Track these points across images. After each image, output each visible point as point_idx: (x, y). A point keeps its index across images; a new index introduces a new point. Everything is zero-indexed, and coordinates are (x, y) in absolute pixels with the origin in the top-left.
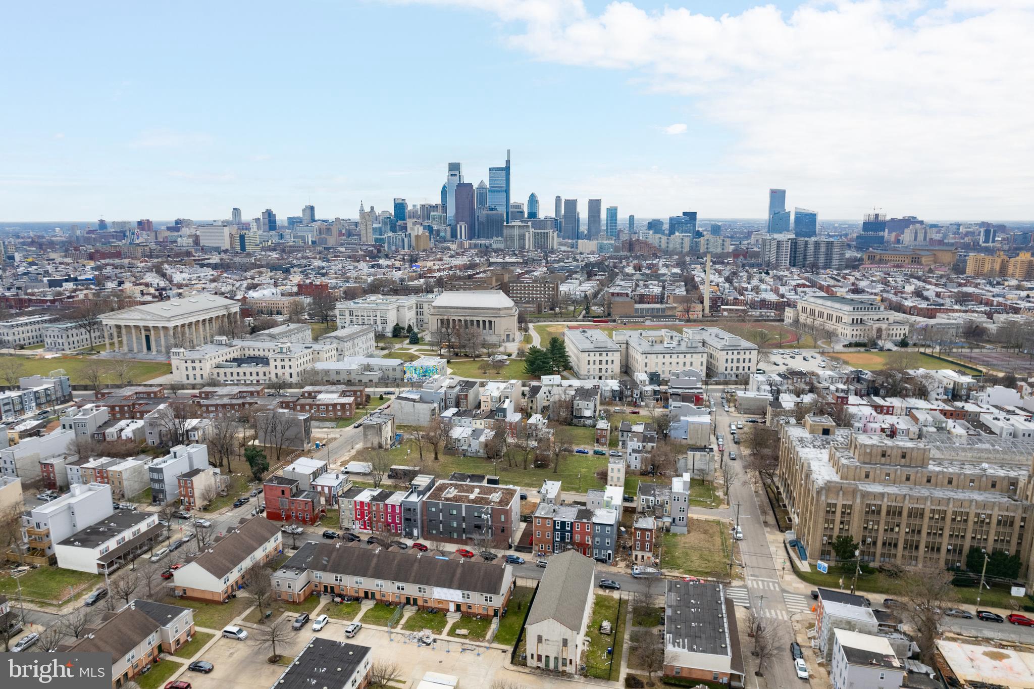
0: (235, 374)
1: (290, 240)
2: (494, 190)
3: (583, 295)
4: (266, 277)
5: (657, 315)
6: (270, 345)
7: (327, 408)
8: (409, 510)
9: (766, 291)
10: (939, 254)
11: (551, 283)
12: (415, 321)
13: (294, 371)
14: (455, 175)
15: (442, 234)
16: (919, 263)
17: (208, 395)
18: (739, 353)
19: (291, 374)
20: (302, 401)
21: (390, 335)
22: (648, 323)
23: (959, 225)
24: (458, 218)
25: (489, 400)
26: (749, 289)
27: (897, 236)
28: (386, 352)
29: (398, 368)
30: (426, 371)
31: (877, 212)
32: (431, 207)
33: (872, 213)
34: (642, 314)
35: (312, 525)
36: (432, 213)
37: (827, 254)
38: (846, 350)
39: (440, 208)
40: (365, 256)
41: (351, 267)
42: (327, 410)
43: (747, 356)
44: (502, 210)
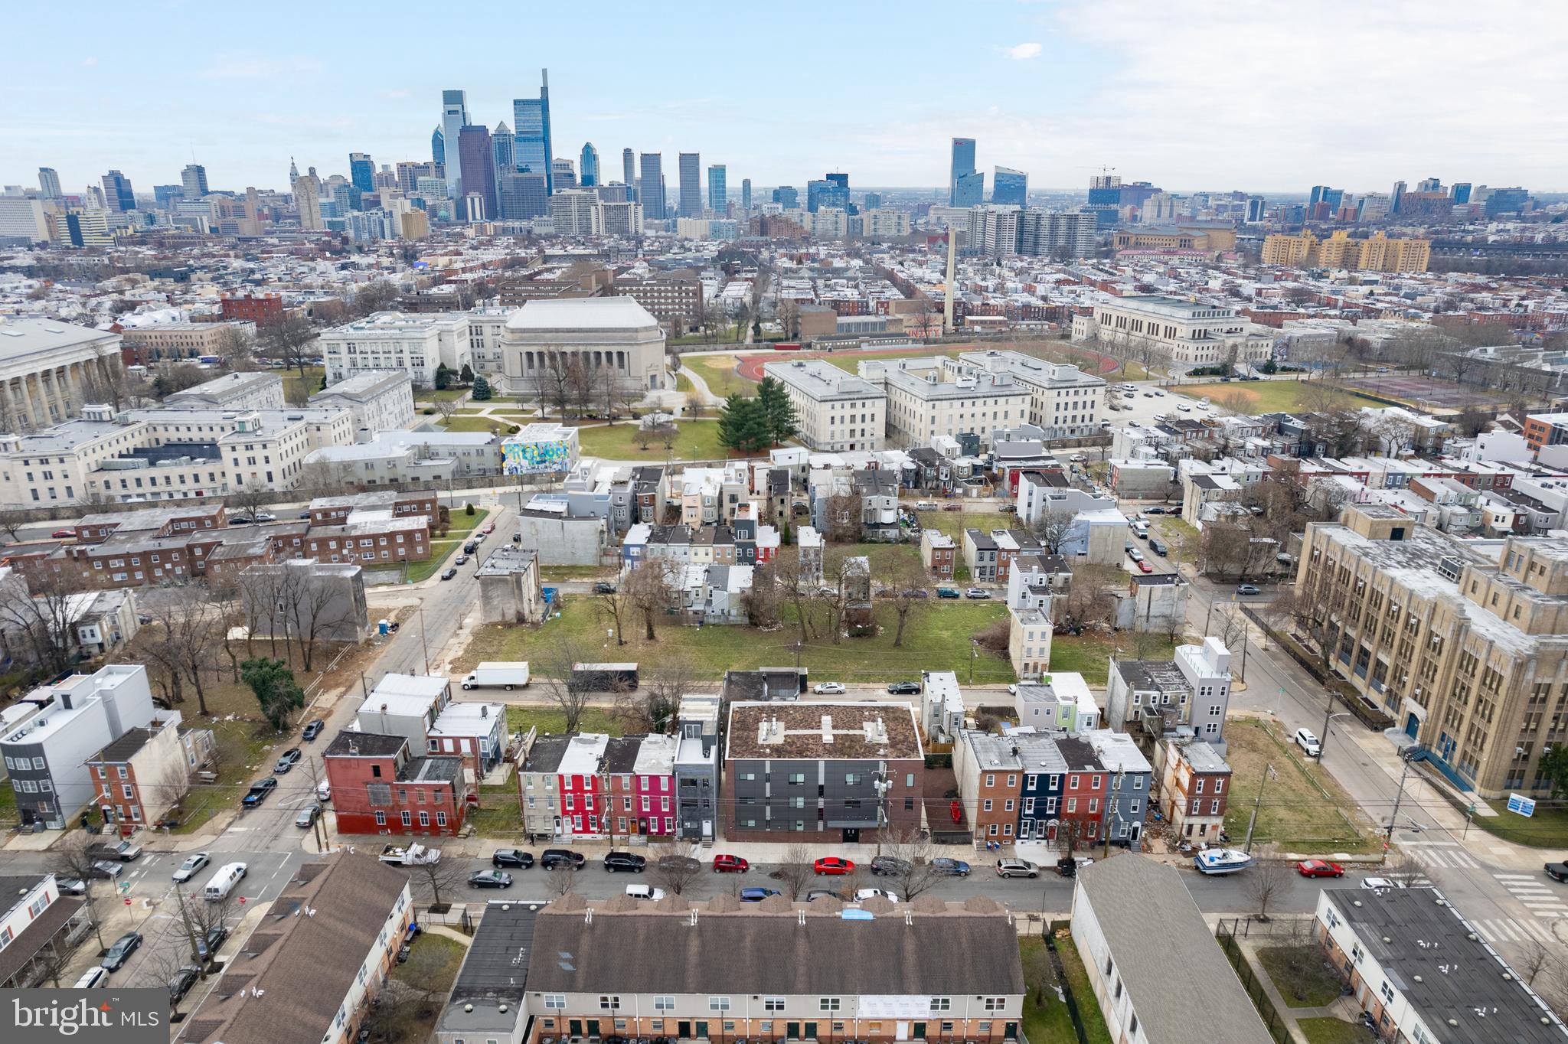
0: (146, 482)
1: (167, 225)
2: (523, 137)
3: (738, 304)
4: (146, 290)
5: (877, 333)
6: (213, 417)
7: (376, 543)
8: (694, 782)
9: (1016, 291)
10: (1214, 234)
11: (690, 284)
12: (470, 357)
13: (275, 467)
14: (456, 112)
15: (442, 213)
16: (1191, 247)
17: (97, 535)
18: (1076, 393)
19: (269, 475)
20: (319, 532)
21: (431, 385)
22: (865, 347)
23: (1206, 196)
24: (466, 184)
25: (698, 504)
26: (991, 289)
27: (1133, 210)
28: (438, 417)
29: (489, 451)
30: (546, 453)
31: (1108, 174)
32: (417, 167)
33: (1101, 174)
34: (849, 333)
35: (455, 834)
36: (421, 178)
37: (1069, 235)
38: (1195, 380)
39: (433, 169)
40: (323, 250)
41: (305, 269)
42: (376, 547)
43: (1089, 398)
44: (538, 170)
